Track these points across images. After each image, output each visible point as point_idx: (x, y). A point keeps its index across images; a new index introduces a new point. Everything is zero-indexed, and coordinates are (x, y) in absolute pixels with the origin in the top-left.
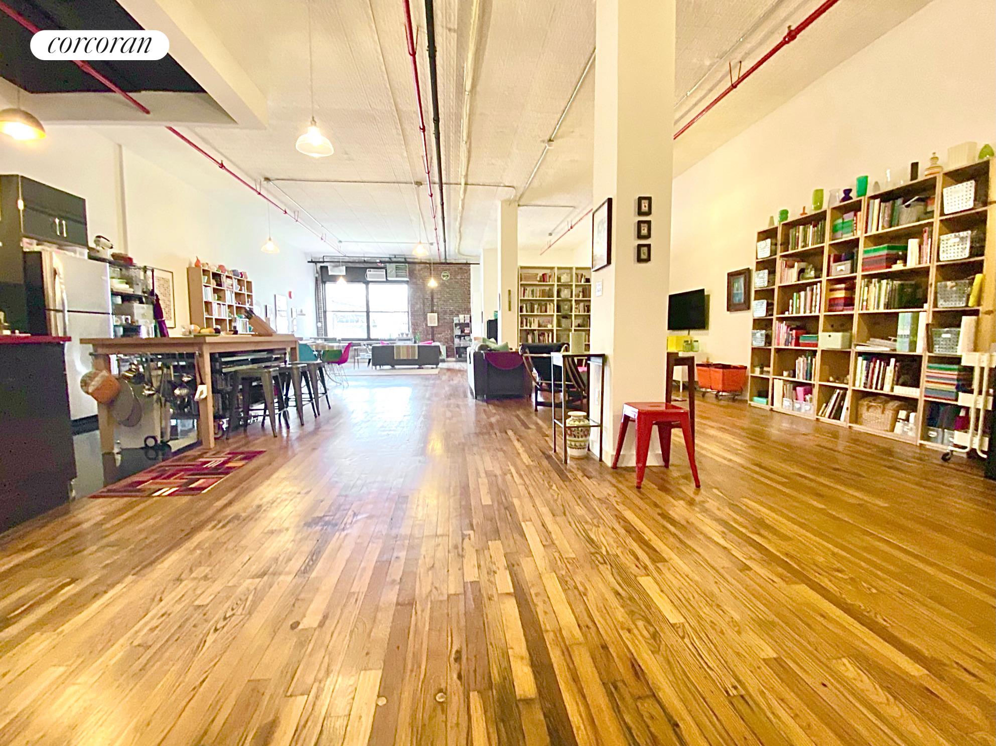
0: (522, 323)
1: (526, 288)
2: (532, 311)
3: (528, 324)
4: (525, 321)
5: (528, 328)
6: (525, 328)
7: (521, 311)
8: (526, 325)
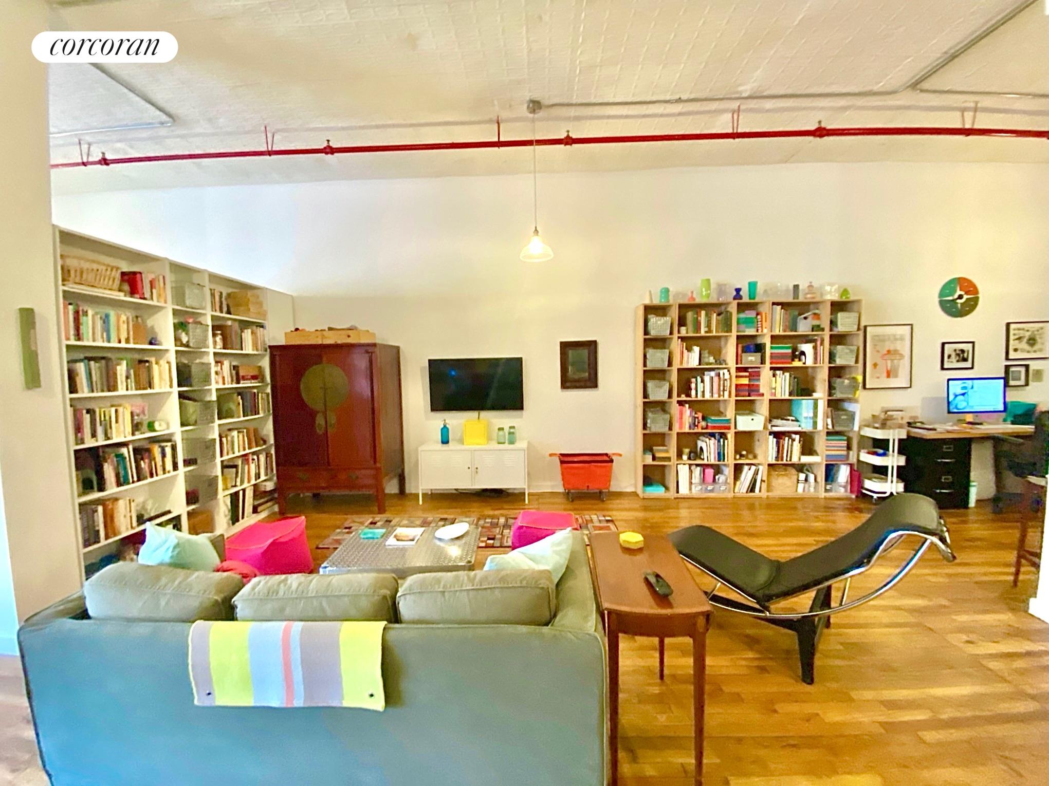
0: (78, 429)
1: (83, 307)
2: (111, 386)
3: (100, 430)
4: (87, 418)
5: (101, 442)
6: (90, 443)
7: (73, 389)
8: (94, 435)
